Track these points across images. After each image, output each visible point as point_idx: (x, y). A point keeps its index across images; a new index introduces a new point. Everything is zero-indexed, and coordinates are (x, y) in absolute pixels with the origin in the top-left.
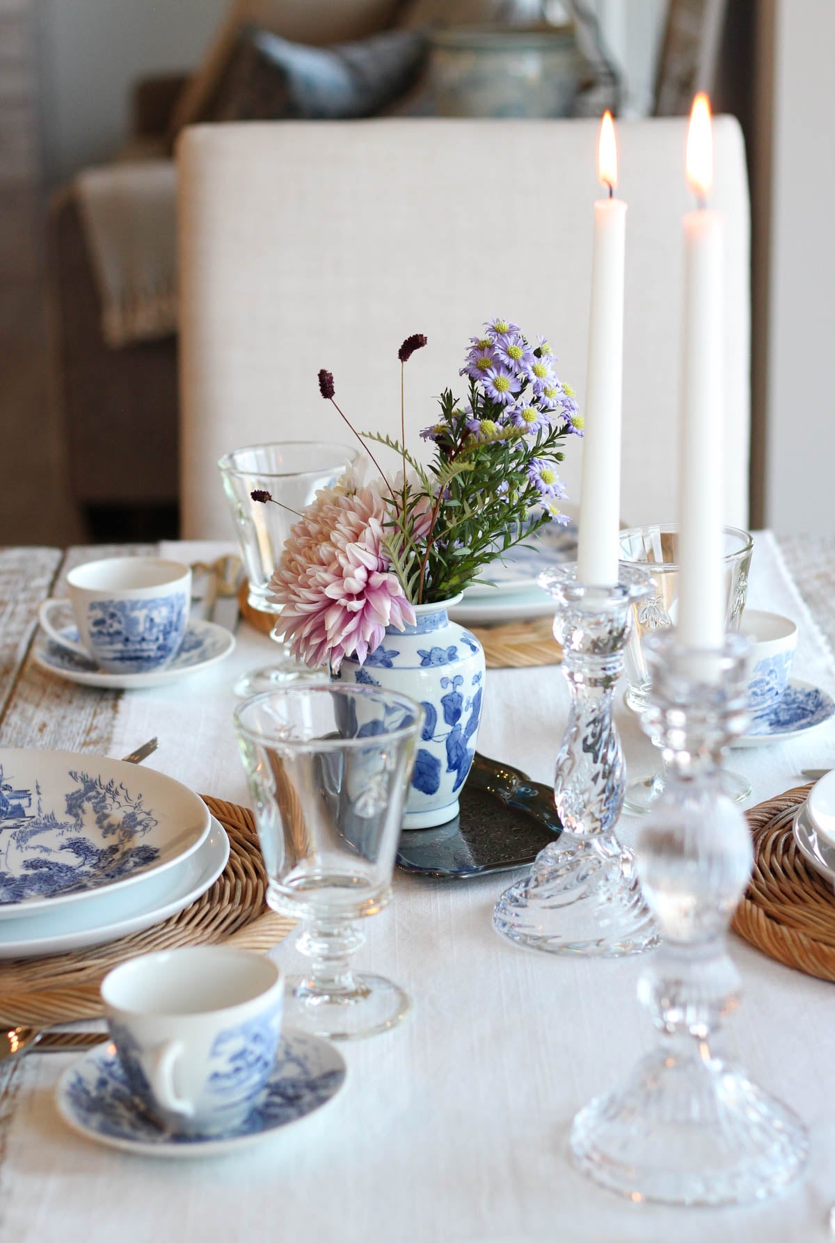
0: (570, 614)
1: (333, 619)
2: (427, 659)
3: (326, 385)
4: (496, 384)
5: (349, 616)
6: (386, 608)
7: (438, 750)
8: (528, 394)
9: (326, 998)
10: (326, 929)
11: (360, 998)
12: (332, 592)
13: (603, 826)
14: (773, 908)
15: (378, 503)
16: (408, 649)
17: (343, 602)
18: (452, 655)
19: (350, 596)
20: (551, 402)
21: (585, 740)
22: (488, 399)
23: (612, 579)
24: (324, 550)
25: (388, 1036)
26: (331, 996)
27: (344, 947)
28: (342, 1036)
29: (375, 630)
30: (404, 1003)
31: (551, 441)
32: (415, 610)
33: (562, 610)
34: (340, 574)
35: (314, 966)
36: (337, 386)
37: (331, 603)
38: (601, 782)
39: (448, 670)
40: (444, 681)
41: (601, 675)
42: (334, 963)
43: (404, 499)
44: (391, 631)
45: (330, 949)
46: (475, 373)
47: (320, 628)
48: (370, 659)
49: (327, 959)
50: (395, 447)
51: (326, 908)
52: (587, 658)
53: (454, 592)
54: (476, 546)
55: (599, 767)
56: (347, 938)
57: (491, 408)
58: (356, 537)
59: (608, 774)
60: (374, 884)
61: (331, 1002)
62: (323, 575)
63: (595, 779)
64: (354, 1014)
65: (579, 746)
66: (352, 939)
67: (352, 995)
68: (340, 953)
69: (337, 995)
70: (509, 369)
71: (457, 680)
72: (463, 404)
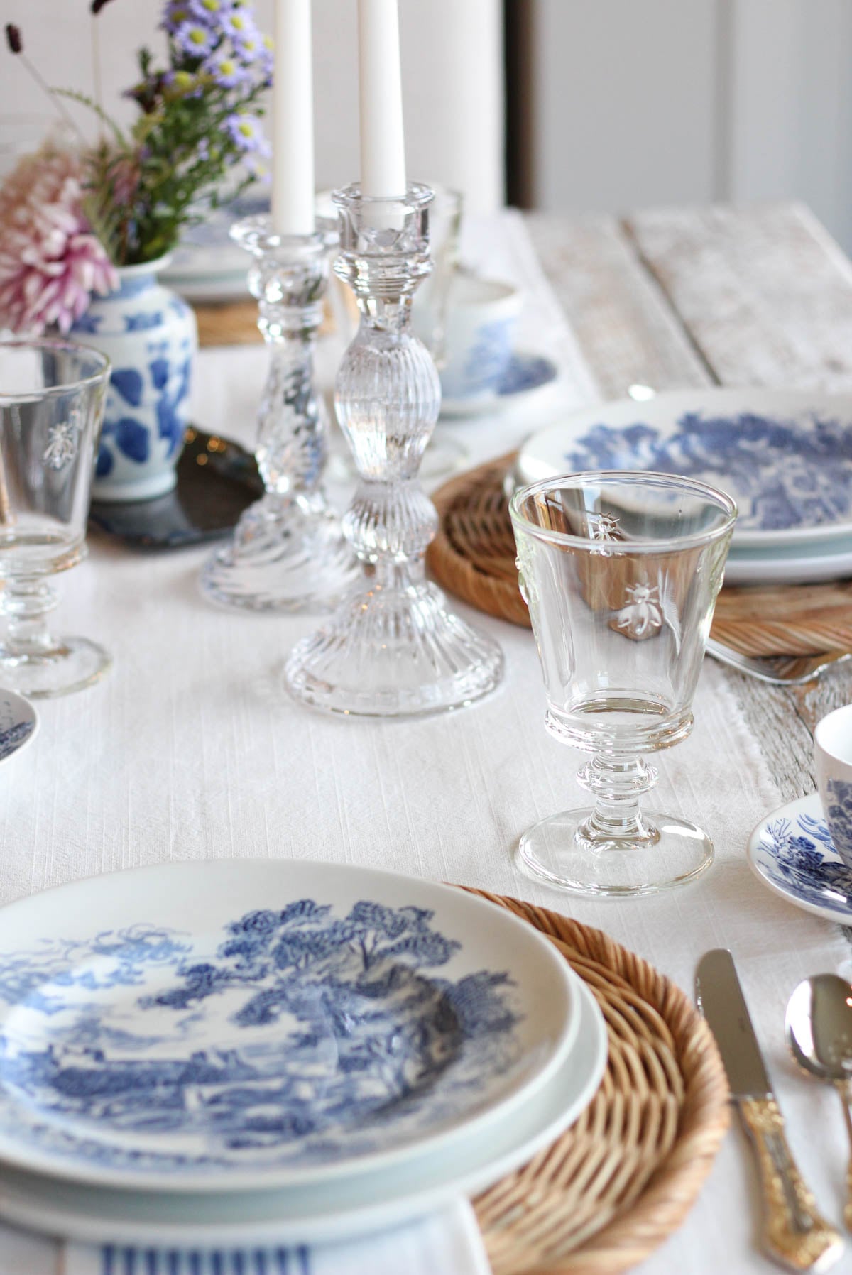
0: (265, 265)
1: (32, 285)
2: (133, 324)
3: (14, 41)
4: (192, 38)
5: (48, 280)
6: (88, 273)
7: (147, 417)
8: (226, 48)
9: (25, 658)
10: (20, 588)
11: (60, 658)
12: (30, 256)
13: (308, 480)
14: (482, 561)
15: (76, 164)
16: (113, 314)
17: (41, 265)
18: (157, 320)
19: (50, 260)
20: (249, 55)
21: (286, 393)
22: (186, 54)
23: (307, 227)
24: (21, 214)
25: (86, 694)
26: (30, 655)
27: (40, 606)
28: (39, 695)
29: (76, 295)
30: (105, 662)
31: (251, 98)
32: (118, 275)
33: (258, 262)
34: (38, 238)
35: (11, 628)
36: (25, 39)
37: (29, 270)
38: (304, 434)
39: (155, 335)
40: (151, 347)
41: (298, 326)
42: (29, 623)
43: (101, 157)
44: (94, 296)
45: (27, 607)
46: (172, 26)
47: (20, 296)
48: (75, 326)
49: (23, 617)
50: (87, 102)
51: (19, 565)
52: (283, 309)
53: (158, 254)
54: (179, 205)
55: (300, 420)
56: (42, 596)
57: (190, 63)
58: (54, 198)
59: (311, 427)
60: (68, 540)
61: (30, 663)
62: (20, 239)
63: (297, 432)
64: (54, 673)
65: (280, 399)
66: (48, 598)
67: (49, 654)
68: (36, 611)
69: (36, 656)
70: (203, 22)
71: (164, 346)
72: (161, 62)
